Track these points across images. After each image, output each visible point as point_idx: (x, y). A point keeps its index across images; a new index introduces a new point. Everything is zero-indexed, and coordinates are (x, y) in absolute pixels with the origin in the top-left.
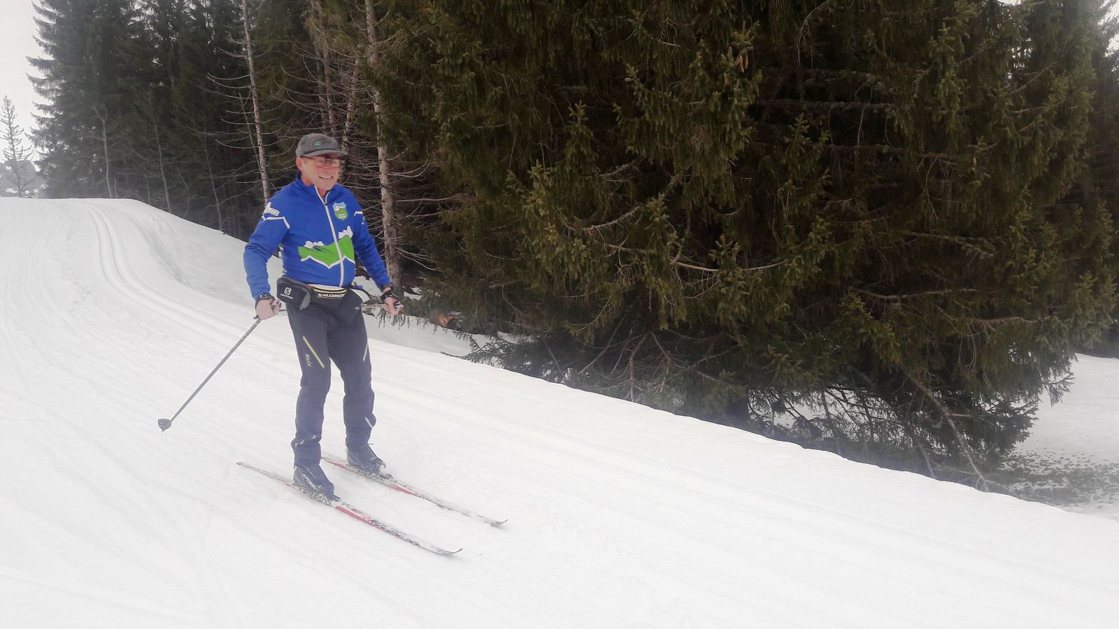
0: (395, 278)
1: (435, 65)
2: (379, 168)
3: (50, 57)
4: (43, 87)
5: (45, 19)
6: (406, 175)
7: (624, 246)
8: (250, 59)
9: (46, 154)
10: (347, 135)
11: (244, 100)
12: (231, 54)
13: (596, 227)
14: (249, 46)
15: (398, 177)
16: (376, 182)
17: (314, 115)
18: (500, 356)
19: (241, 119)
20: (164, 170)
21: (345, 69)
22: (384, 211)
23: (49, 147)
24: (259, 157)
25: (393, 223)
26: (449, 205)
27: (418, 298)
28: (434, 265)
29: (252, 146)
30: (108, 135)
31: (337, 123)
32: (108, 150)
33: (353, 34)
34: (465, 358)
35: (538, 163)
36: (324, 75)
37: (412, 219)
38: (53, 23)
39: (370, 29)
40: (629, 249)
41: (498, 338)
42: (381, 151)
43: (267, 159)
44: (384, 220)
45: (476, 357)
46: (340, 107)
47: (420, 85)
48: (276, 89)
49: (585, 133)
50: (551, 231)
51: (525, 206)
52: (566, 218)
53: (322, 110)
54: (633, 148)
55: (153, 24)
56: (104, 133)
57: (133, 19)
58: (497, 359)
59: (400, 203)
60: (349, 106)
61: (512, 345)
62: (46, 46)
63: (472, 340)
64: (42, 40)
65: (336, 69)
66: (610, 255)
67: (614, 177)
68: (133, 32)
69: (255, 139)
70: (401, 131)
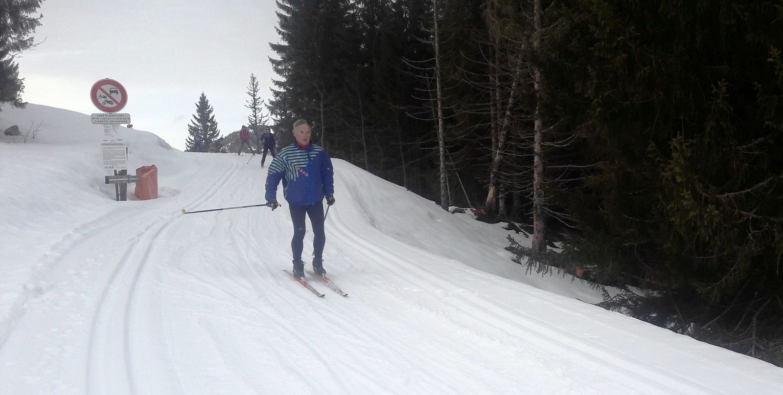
0: (540, 233)
1: (592, 48)
2: (534, 138)
3: (285, 43)
4: (280, 67)
5: (284, 13)
6: (556, 145)
7: (754, 213)
8: (436, 44)
9: (278, 121)
10: (510, 109)
11: (430, 80)
12: (421, 40)
13: (729, 194)
14: (436, 34)
15: (550, 147)
16: (531, 151)
17: (484, 92)
18: (628, 307)
19: (426, 95)
20: (365, 136)
21: (513, 53)
22: (535, 175)
23: (281, 115)
24: (438, 128)
25: (542, 186)
26: (592, 171)
27: (559, 251)
28: (575, 224)
29: (433, 118)
30: (325, 106)
31: (503, 99)
32: (324, 118)
33: (522, 23)
34: (599, 305)
35: (679, 135)
36: (495, 58)
37: (558, 183)
38: (289, 15)
39: (536, 18)
40: (761, 217)
41: (628, 291)
42: (537, 123)
43: (445, 129)
44: (535, 183)
45: (608, 305)
46: (506, 86)
47: (577, 66)
48: (456, 70)
49: (725, 109)
50: (686, 196)
51: (664, 174)
52: (701, 185)
53: (491, 88)
54: (770, 123)
55: (363, 16)
56: (322, 105)
57: (348, 11)
58: (625, 309)
59: (549, 169)
60: (514, 84)
61: (640, 298)
62: (283, 34)
63: (605, 291)
64: (281, 29)
65: (505, 53)
66: (741, 221)
67: (749, 149)
68: (348, 23)
69: (436, 112)
70: (557, 106)
